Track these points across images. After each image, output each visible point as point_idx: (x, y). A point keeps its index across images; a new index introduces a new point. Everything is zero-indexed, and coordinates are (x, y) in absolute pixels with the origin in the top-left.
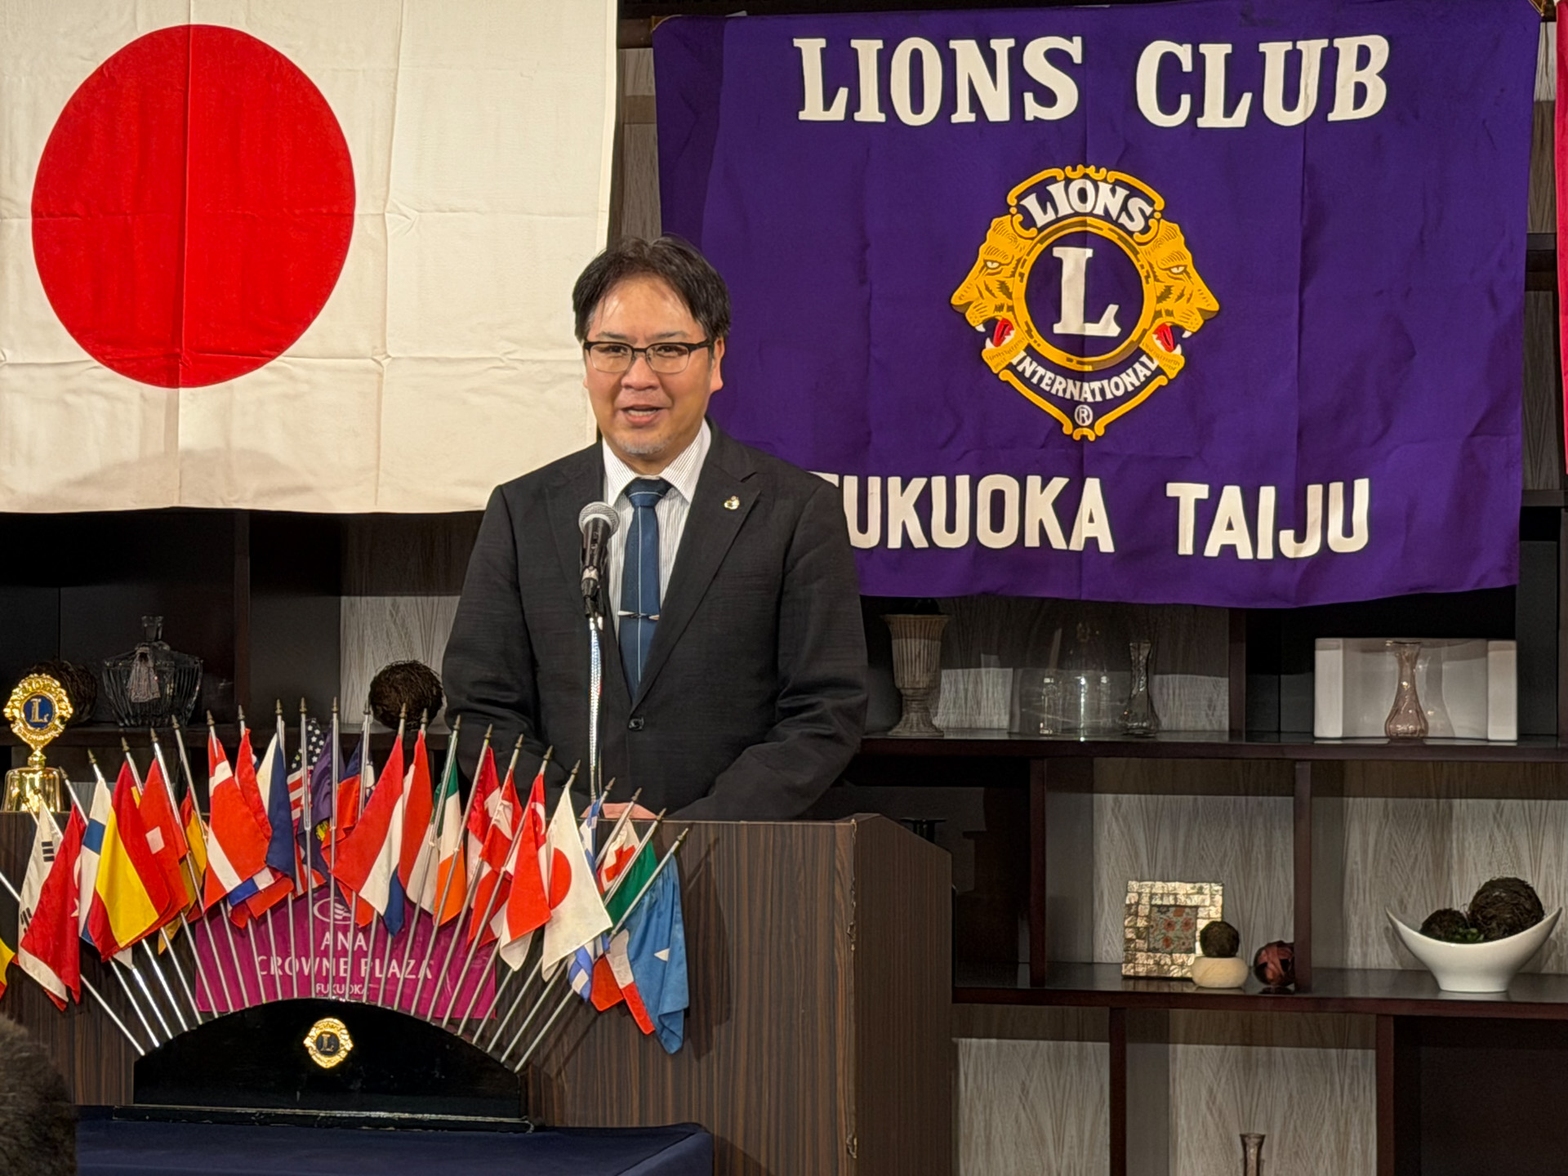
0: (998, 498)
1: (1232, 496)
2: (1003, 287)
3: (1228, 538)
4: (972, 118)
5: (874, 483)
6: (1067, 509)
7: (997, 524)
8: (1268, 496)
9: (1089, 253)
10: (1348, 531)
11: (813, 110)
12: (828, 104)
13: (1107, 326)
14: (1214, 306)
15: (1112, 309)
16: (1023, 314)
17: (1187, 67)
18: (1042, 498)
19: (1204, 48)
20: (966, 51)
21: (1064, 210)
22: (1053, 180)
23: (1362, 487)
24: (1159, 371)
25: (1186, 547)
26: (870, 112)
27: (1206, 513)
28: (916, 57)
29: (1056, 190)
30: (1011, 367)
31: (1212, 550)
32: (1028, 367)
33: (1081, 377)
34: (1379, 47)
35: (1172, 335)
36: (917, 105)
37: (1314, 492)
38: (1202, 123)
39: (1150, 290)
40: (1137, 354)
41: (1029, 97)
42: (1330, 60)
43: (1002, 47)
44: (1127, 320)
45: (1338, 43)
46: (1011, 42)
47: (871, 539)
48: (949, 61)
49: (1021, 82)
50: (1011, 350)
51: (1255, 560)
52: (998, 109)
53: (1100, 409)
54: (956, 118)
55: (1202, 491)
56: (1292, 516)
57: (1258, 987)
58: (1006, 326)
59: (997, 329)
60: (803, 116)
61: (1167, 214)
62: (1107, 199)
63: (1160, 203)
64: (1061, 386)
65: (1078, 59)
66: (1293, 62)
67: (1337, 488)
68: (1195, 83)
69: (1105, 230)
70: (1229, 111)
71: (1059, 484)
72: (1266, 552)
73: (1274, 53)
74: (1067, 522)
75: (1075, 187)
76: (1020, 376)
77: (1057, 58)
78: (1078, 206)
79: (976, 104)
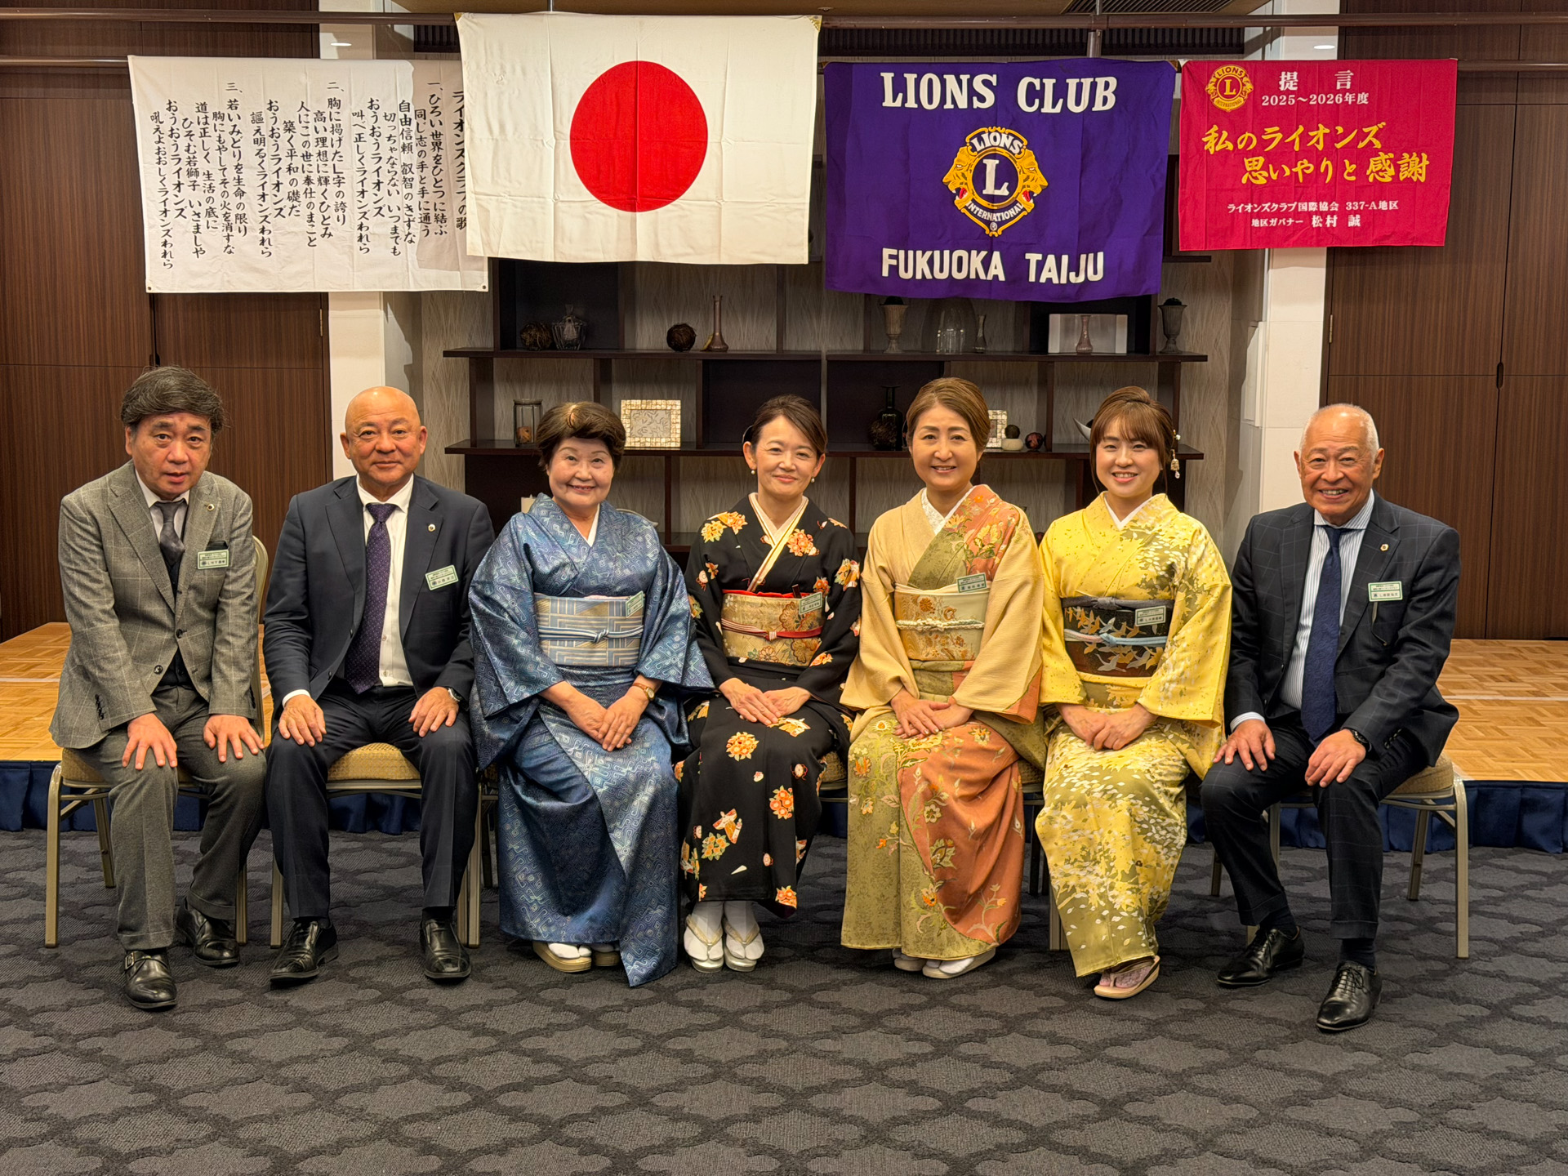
0: (960, 259)
1: (1051, 259)
2: (963, 175)
3: (1049, 275)
4: (952, 107)
5: (911, 253)
6: (986, 263)
7: (960, 270)
8: (1065, 259)
9: (997, 162)
10: (1095, 272)
11: (888, 102)
12: (894, 100)
13: (1004, 191)
14: (1046, 184)
15: (1006, 184)
16: (970, 186)
17: (1038, 88)
18: (977, 259)
19: (1045, 81)
20: (950, 79)
21: (988, 144)
22: (984, 132)
23: (1101, 255)
24: (1024, 209)
25: (1032, 278)
26: (911, 103)
27: (1040, 265)
28: (930, 81)
29: (985, 136)
30: (966, 207)
31: (1043, 280)
32: (973, 207)
33: (993, 211)
34: (1113, 81)
35: (1029, 195)
36: (930, 101)
37: (1083, 257)
38: (1043, 110)
39: (1021, 177)
40: (1016, 202)
41: (975, 99)
42: (1094, 86)
43: (965, 78)
44: (1012, 189)
45: (1097, 79)
46: (968, 76)
47: (909, 275)
48: (943, 83)
49: (972, 92)
50: (966, 201)
51: (1060, 285)
52: (963, 103)
53: (1000, 224)
54: (946, 107)
55: (1039, 257)
56: (1074, 267)
57: (1026, 450)
58: (964, 191)
59: (960, 192)
60: (884, 104)
61: (1028, 147)
62: (1005, 140)
63: (1026, 142)
64: (985, 215)
65: (995, 84)
66: (1079, 87)
67: (1091, 256)
68: (1041, 95)
69: (1004, 153)
70: (1054, 106)
71: (983, 253)
72: (1064, 281)
73: (1072, 83)
74: (986, 269)
75: (992, 135)
76: (969, 211)
77: (986, 83)
78: (993, 143)
79: (954, 101)
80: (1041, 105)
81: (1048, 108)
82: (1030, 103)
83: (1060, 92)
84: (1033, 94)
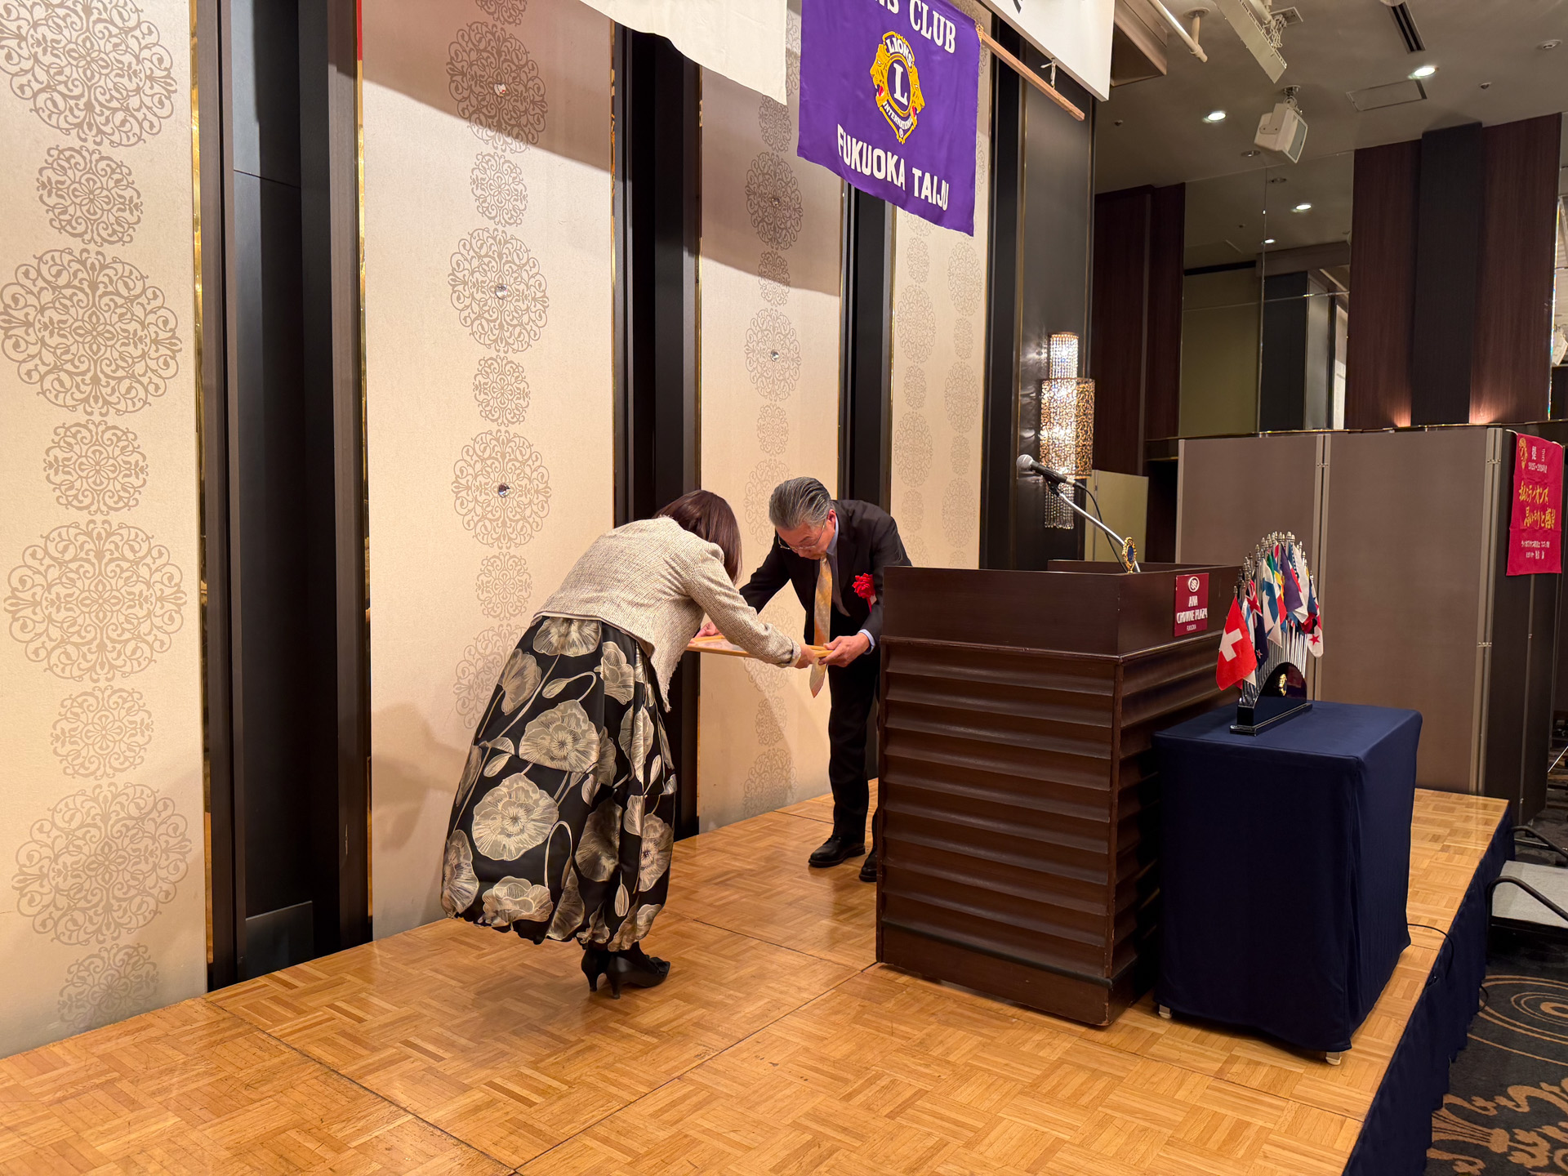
0: (879, 159)
2: (881, 72)
5: (850, 138)
7: (879, 169)
9: (901, 69)
13: (904, 100)
15: (905, 94)
16: (886, 87)
17: (920, 9)
18: (892, 161)
19: (923, 5)
21: (896, 49)
22: (893, 36)
24: (913, 125)
25: (916, 194)
29: (894, 39)
30: (883, 107)
31: (923, 197)
32: (888, 108)
33: (900, 118)
34: (953, 28)
35: (915, 111)
38: (922, 33)
39: (912, 91)
40: (910, 114)
42: (945, 26)
44: (908, 100)
45: (947, 21)
47: (848, 162)
50: (883, 99)
53: (905, 131)
55: (921, 173)
56: (939, 191)
58: (882, 87)
59: (880, 90)
61: (916, 65)
62: (905, 51)
63: (914, 59)
64: (896, 119)
66: (939, 22)
68: (921, 16)
69: (905, 63)
70: (927, 31)
72: (934, 203)
73: (936, 15)
75: (898, 41)
76: (885, 110)
78: (899, 50)
80: (921, 28)
81: (924, 32)
82: (916, 24)
83: (930, 23)
84: (918, 15)
